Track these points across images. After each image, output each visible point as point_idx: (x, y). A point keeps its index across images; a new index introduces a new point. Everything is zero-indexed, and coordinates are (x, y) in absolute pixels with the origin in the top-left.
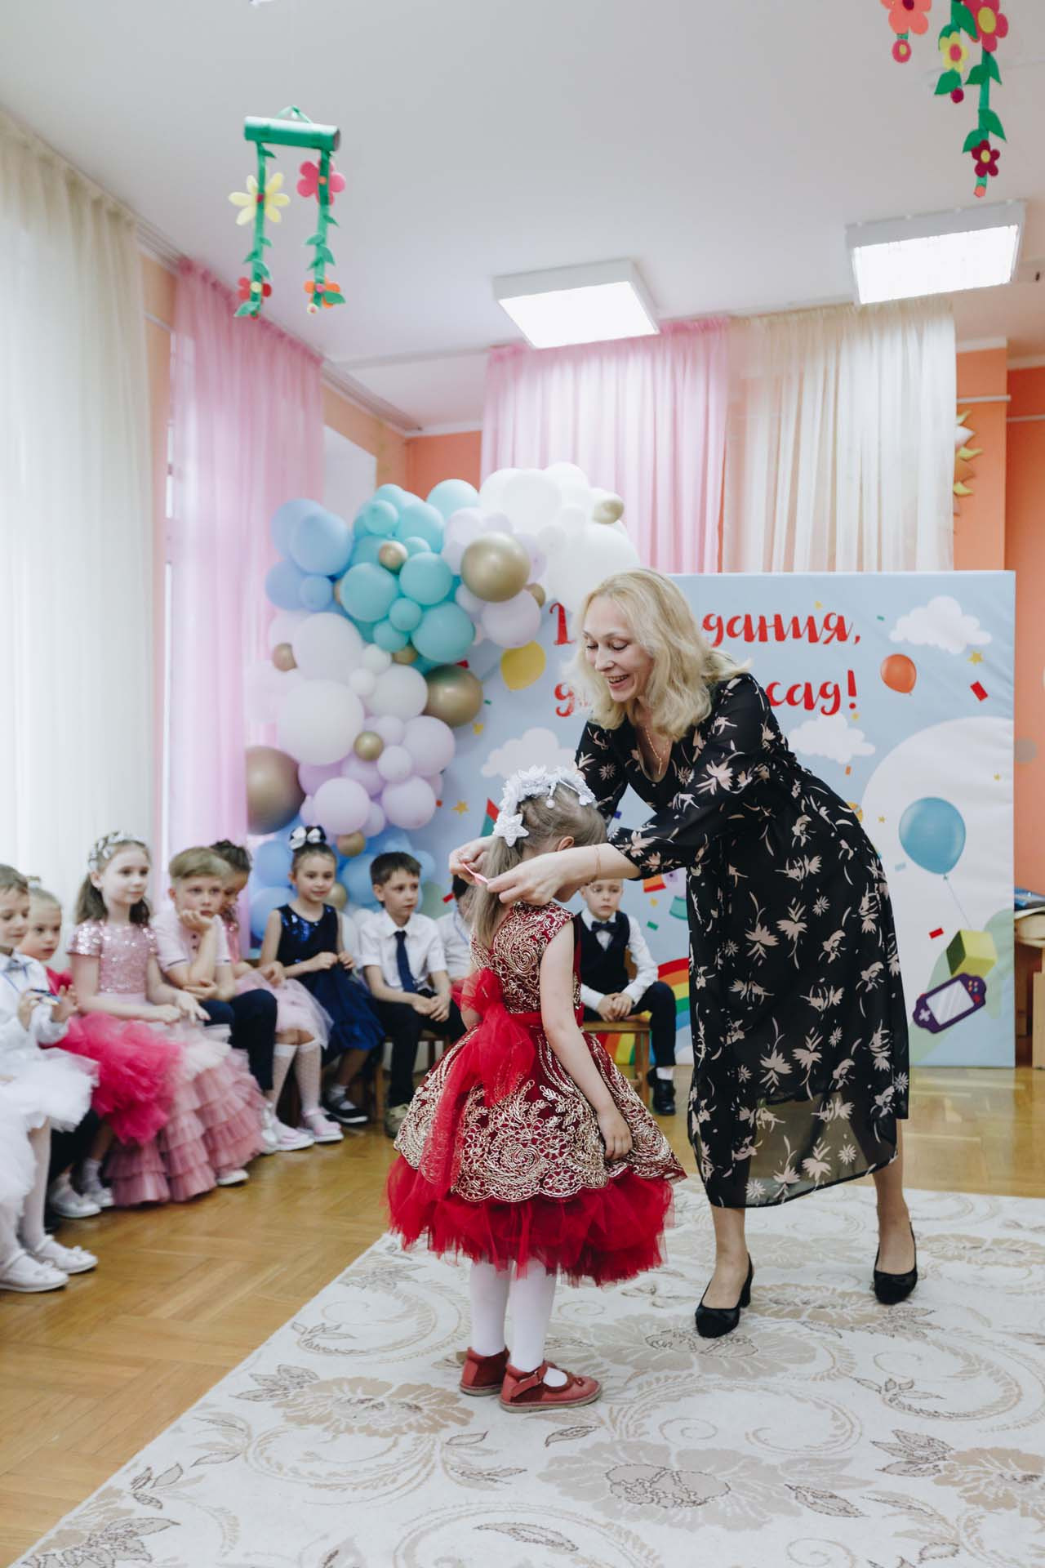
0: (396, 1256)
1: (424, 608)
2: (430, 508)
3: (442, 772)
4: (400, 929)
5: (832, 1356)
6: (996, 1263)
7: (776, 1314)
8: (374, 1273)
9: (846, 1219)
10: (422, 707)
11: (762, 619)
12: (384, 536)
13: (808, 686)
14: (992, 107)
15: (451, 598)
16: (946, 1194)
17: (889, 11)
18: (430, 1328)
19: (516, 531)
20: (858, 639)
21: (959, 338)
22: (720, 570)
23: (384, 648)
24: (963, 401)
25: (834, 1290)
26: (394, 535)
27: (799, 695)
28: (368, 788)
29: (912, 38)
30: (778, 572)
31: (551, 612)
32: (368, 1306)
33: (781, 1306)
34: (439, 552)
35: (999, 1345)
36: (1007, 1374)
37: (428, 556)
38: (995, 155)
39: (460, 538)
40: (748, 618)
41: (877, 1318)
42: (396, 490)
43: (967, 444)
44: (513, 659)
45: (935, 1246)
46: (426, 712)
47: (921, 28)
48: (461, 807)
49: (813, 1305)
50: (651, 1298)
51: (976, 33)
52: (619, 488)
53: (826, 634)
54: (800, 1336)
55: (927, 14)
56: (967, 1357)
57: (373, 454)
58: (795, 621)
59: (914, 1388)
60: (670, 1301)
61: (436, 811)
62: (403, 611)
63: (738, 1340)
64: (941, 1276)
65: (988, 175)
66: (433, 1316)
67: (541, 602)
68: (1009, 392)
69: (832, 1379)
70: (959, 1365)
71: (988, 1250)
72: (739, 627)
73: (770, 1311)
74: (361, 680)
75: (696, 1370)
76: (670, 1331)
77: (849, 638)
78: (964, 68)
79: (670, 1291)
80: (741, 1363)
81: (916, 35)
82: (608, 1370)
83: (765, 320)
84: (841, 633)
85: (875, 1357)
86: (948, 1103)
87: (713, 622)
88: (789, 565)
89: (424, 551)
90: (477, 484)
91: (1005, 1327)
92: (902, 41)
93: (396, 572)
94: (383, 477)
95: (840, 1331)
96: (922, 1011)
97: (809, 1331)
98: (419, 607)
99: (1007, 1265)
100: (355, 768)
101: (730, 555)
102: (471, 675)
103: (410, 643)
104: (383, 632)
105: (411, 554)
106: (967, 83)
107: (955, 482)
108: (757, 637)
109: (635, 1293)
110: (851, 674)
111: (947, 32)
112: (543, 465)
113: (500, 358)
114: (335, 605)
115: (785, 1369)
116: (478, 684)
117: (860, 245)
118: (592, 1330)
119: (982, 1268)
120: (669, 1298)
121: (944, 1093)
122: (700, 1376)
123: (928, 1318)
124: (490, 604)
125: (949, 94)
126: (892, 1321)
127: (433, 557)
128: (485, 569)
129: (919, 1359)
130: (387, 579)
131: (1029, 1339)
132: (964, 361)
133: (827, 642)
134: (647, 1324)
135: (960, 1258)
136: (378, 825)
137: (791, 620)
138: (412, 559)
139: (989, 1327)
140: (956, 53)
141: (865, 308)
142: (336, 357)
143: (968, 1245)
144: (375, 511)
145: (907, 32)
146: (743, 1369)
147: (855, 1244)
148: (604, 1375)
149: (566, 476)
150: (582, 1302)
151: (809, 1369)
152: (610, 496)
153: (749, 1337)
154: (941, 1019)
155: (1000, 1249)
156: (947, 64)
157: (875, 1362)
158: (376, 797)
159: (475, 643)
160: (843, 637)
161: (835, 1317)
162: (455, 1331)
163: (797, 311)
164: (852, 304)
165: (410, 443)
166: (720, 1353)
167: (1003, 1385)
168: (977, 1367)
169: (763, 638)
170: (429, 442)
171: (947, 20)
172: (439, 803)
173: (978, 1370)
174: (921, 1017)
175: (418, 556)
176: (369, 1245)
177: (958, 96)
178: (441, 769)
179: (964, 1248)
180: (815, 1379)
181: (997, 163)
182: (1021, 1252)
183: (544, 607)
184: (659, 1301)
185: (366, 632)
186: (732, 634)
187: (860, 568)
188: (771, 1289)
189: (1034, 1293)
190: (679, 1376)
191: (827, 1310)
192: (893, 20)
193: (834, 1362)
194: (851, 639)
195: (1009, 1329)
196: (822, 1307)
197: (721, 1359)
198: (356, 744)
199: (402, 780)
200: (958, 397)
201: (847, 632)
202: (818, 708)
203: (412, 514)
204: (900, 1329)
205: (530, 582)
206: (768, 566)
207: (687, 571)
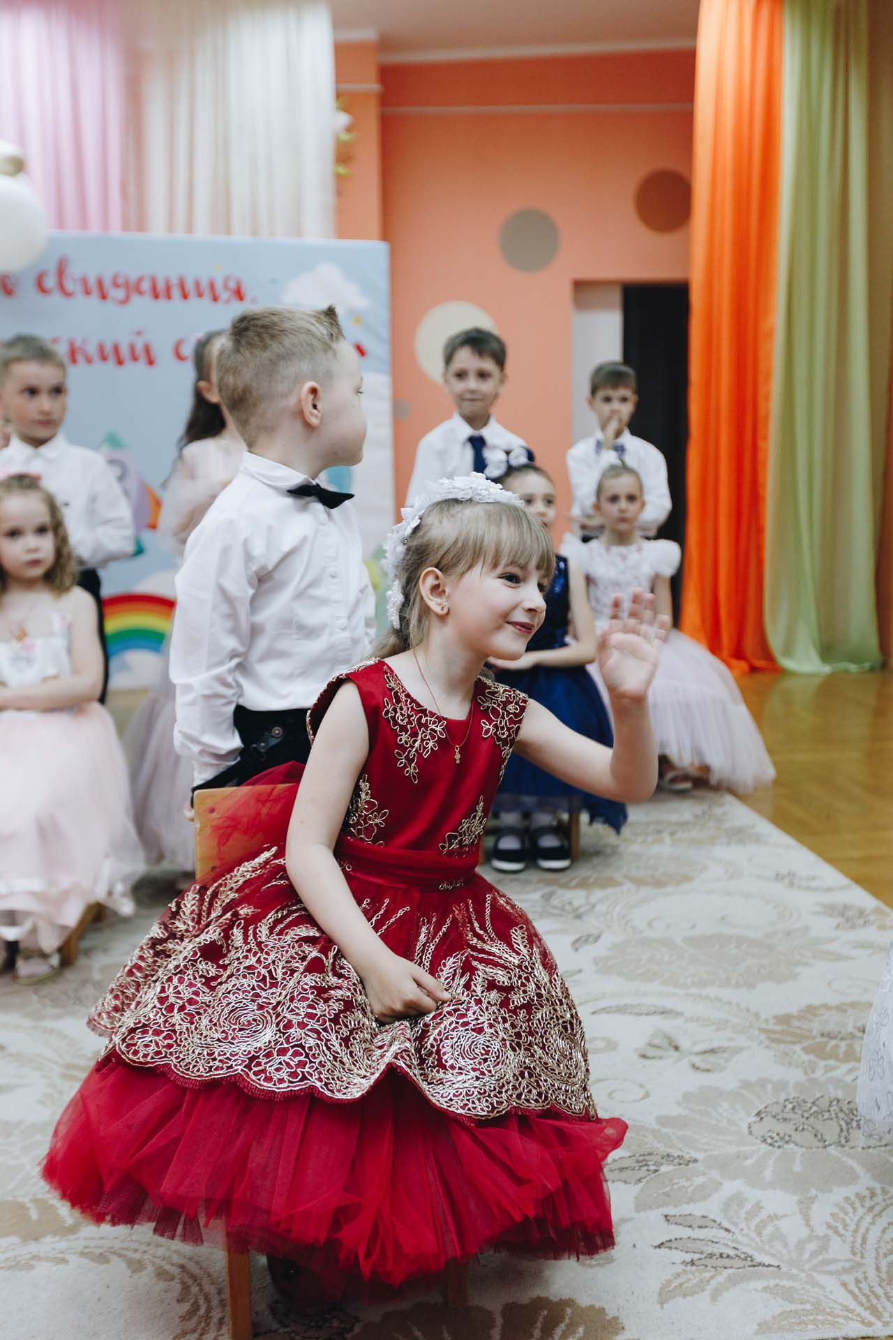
11: (167, 280)
21: (335, 27)
22: (126, 230)
24: (340, 87)
30: (179, 234)
40: (153, 278)
43: (348, 129)
53: (226, 295)
58: (197, 282)
68: (380, 82)
72: (146, 286)
77: (246, 299)
84: (239, 294)
87: (121, 281)
88: (190, 228)
107: (336, 163)
108: (163, 296)
132: (344, 54)
133: (226, 301)
137: (193, 281)
152: (12, 150)
160: (240, 298)
169: (169, 297)
186: (139, 293)
187: (254, 234)
194: (248, 299)
200: (336, 83)
201: (244, 293)
206: (171, 229)
207: (95, 230)
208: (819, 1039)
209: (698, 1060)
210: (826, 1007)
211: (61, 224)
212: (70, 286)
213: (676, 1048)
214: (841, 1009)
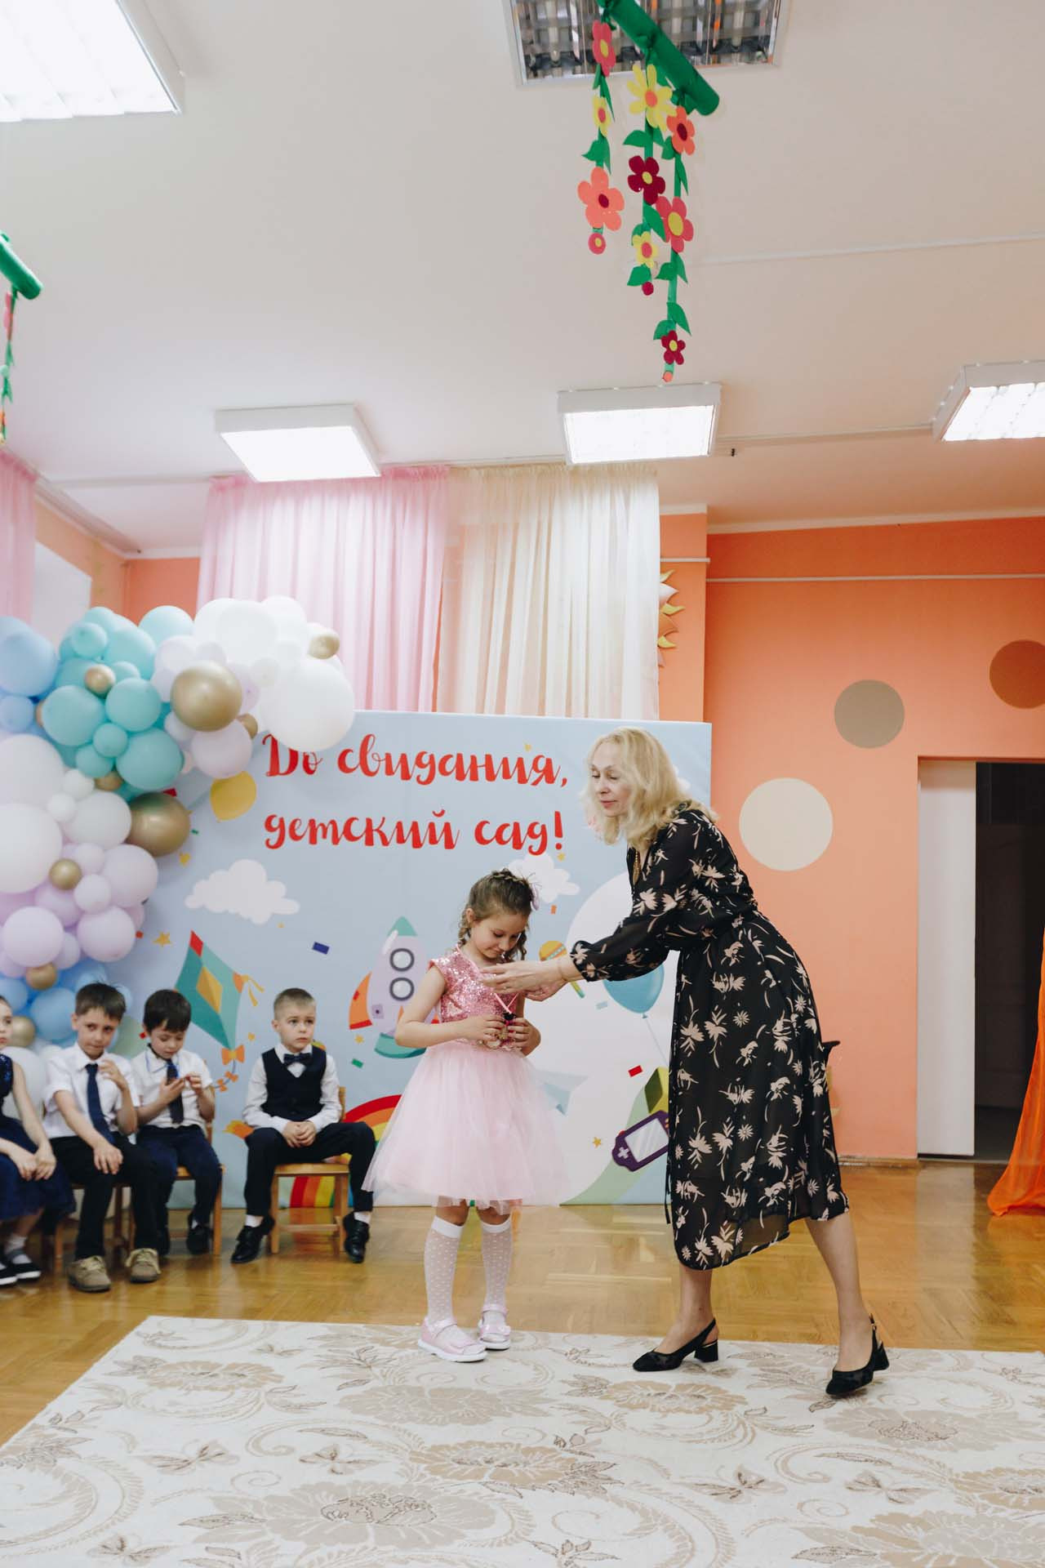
0: (59, 1428)
1: (130, 734)
2: (141, 634)
3: (144, 902)
4: (92, 1062)
5: (511, 1518)
6: (678, 1410)
7: (458, 1476)
8: (33, 1449)
9: (536, 1369)
10: (125, 835)
11: (474, 759)
12: (92, 659)
13: (516, 825)
14: (679, 302)
15: (159, 725)
16: (634, 1338)
17: (586, 206)
18: (89, 1510)
19: (229, 661)
20: (565, 781)
21: (662, 503)
22: (434, 709)
23: (87, 774)
24: (665, 560)
25: (519, 1445)
26: (102, 658)
27: (507, 834)
28: (62, 919)
29: (606, 232)
30: (489, 714)
31: (264, 742)
32: (22, 1488)
33: (463, 1466)
34: (148, 678)
35: (676, 1498)
36: (682, 1528)
37: (137, 682)
38: (681, 345)
39: (171, 664)
40: (460, 757)
41: (559, 1475)
42: (107, 613)
43: (670, 600)
44: (221, 788)
45: (620, 1395)
46: (129, 841)
47: (615, 224)
48: (164, 939)
49: (496, 1463)
50: (330, 1464)
51: (666, 234)
52: (337, 623)
53: (535, 776)
54: (481, 1498)
55: (620, 213)
56: (644, 1513)
57: (89, 574)
58: (505, 761)
59: (591, 1550)
60: (351, 1466)
61: (136, 942)
62: (108, 737)
63: (417, 1506)
64: (624, 1425)
65: (675, 363)
66: (94, 1497)
67: (253, 733)
68: (708, 556)
69: (510, 1545)
70: (635, 1520)
71: (671, 1397)
72: (450, 765)
73: (451, 1473)
74: (60, 805)
75: (370, 1542)
76: (347, 1499)
77: (556, 781)
78: (653, 264)
79: (352, 1455)
80: (419, 1532)
81: (609, 230)
82: (277, 1548)
83: (483, 471)
84: (549, 775)
85: (554, 1518)
86: (642, 1241)
87: (425, 759)
88: (500, 709)
89: (131, 676)
90: (192, 612)
91: (683, 1478)
92: (597, 235)
93: (102, 696)
94: (97, 599)
95: (521, 1491)
96: (621, 1149)
97: (490, 1492)
98: (124, 733)
99: (688, 1412)
100: (50, 896)
101: (443, 695)
102: (179, 804)
103: (114, 769)
104: (85, 757)
105: (119, 679)
106: (657, 278)
107: (659, 636)
108: (468, 777)
109: (316, 1459)
110: (557, 815)
111: (639, 230)
112: (262, 597)
113: (222, 489)
114: (36, 726)
115: (463, 1536)
116: (186, 812)
117: (571, 411)
118: (266, 1503)
119: (665, 1416)
120: (350, 1462)
121: (639, 1233)
122: (375, 1548)
123: (608, 1473)
124: (200, 734)
125: (640, 287)
126: (574, 1478)
127: (143, 682)
128: (196, 698)
129: (598, 1517)
130: (93, 704)
131: (705, 1490)
132: (668, 524)
133: (535, 783)
134: (324, 1493)
135: (644, 1406)
136: (72, 957)
137: (501, 761)
138: (119, 684)
139: (668, 1478)
140: (647, 250)
141: (577, 467)
142: (51, 475)
143: (653, 1392)
144: (83, 633)
145: (602, 228)
146: (420, 1538)
147: (542, 1395)
148: (274, 1554)
149: (282, 609)
150: (258, 1472)
151: (487, 1534)
152: (327, 631)
153: (428, 1501)
154: (639, 1157)
155: (683, 1395)
156: (639, 260)
157: (554, 1523)
158: (71, 927)
159: (184, 771)
160: (550, 779)
161: (517, 1475)
162: (116, 1512)
163: (512, 466)
164: (565, 464)
165: (128, 564)
166: (396, 1522)
167: (677, 1541)
168: (654, 1522)
169: (474, 777)
170: (148, 564)
171: (639, 219)
172: (139, 935)
173: (654, 1526)
174: (620, 1155)
175: (125, 682)
176: (32, 1417)
177: (648, 289)
178: (144, 899)
179: (649, 1395)
180: (492, 1545)
181: (683, 352)
182: (703, 1397)
183: (256, 737)
184: (338, 1467)
185: (68, 756)
186: (444, 772)
187: (568, 714)
188: (454, 1448)
189: (713, 1440)
190: (354, 1550)
191: (509, 1468)
192: (590, 214)
193: (513, 1525)
194: (558, 781)
195: (687, 1481)
196: (505, 1465)
197: (398, 1529)
198: (52, 872)
199: (101, 909)
200: (662, 557)
201: (555, 775)
202: (525, 847)
203: (121, 639)
204: (581, 1486)
205: (241, 712)
206: (481, 707)
207: (402, 709)
208: (998, 1491)
209: (893, 1495)
210: (1012, 1471)
211: (368, 706)
212: (372, 765)
213: (879, 1486)
214: (1022, 1473)
